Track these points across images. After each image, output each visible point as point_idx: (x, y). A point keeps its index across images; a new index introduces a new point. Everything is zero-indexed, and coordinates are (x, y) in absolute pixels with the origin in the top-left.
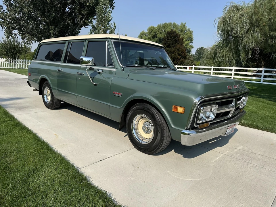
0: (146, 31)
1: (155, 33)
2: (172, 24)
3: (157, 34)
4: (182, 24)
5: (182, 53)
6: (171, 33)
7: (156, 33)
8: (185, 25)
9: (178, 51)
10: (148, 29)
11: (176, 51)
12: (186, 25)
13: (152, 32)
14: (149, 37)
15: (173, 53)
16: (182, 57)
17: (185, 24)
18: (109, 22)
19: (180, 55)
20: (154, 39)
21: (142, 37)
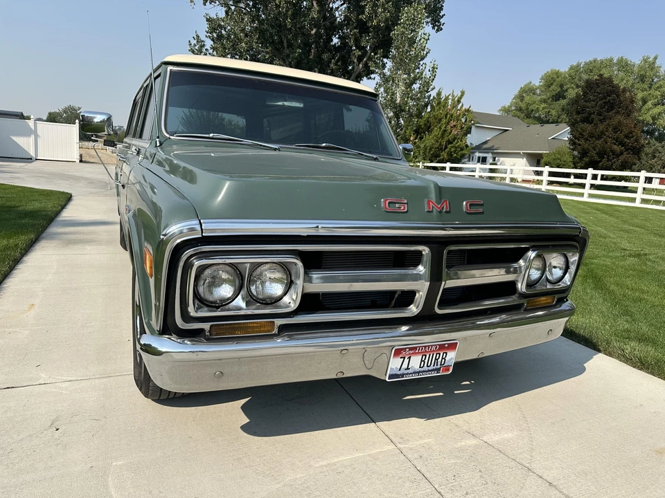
0: (537, 82)
1: (561, 86)
2: (615, 61)
3: (566, 91)
4: (645, 61)
5: (626, 136)
6: (597, 84)
7: (565, 87)
8: (654, 63)
9: (616, 132)
10: (542, 78)
11: (610, 132)
12: (658, 63)
13: (552, 84)
14: (544, 97)
15: (599, 138)
16: (627, 150)
17: (656, 58)
18: (421, 63)
19: (622, 144)
20: (557, 102)
21: (524, 97)
